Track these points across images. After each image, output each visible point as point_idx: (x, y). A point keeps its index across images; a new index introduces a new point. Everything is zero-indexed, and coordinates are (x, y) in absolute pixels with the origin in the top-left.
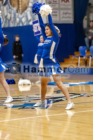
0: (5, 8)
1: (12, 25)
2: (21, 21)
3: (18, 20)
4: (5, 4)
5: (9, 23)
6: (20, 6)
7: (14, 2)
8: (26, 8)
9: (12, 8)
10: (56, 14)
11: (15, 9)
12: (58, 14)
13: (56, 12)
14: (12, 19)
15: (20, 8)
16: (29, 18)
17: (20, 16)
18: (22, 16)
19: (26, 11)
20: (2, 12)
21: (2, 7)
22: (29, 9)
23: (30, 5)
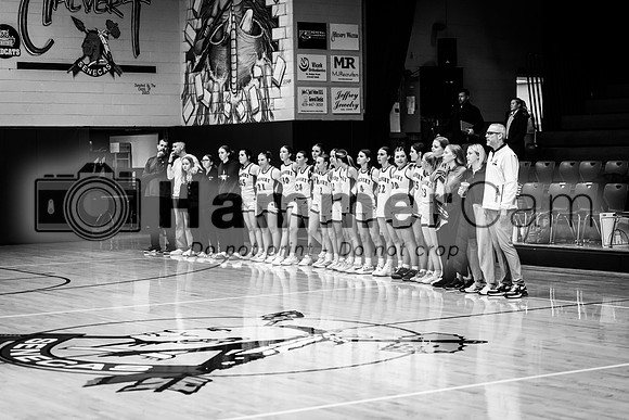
0: (198, 78)
1: (213, 121)
2: (234, 111)
3: (227, 108)
4: (198, 69)
5: (207, 114)
6: (234, 73)
7: (221, 64)
8: (247, 80)
9: (215, 79)
10: (319, 96)
11: (222, 81)
12: (325, 96)
15: (234, 80)
17: (234, 100)
18: (237, 99)
20: (191, 88)
21: (191, 75)
22: (254, 82)
23: (258, 72)
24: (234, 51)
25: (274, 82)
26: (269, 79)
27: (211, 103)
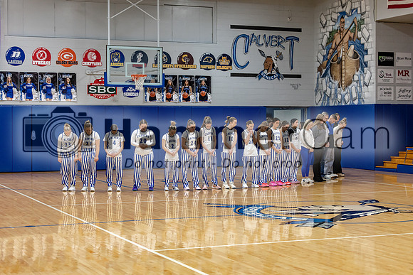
0: (324, 81)
1: (331, 104)
2: (343, 98)
3: (339, 97)
4: (324, 76)
5: (328, 100)
6: (343, 79)
7: (336, 74)
8: (351, 82)
9: (333, 81)
10: (389, 91)
11: (337, 82)
12: (392, 91)
13: (390, 89)
14: (333, 96)
15: (343, 82)
16: (354, 96)
17: (343, 92)
18: (345, 92)
19: (350, 87)
20: (320, 86)
21: (320, 79)
22: (354, 83)
23: (356, 78)
24: (343, 67)
25: (365, 84)
26: (362, 81)
27: (331, 94)
